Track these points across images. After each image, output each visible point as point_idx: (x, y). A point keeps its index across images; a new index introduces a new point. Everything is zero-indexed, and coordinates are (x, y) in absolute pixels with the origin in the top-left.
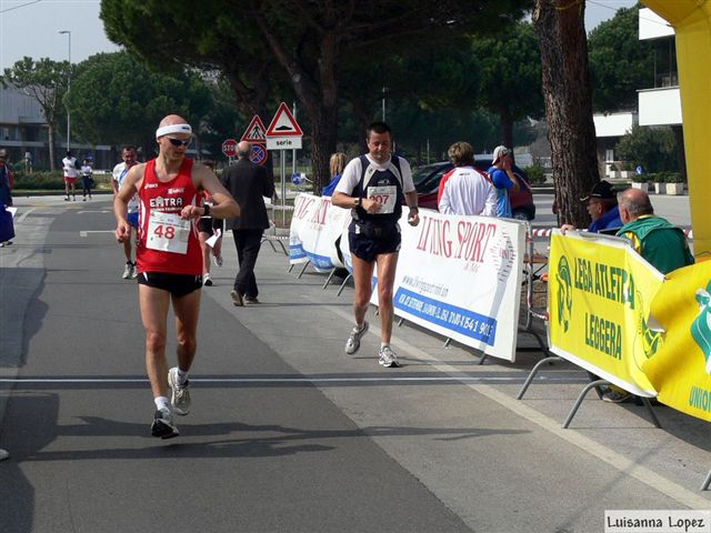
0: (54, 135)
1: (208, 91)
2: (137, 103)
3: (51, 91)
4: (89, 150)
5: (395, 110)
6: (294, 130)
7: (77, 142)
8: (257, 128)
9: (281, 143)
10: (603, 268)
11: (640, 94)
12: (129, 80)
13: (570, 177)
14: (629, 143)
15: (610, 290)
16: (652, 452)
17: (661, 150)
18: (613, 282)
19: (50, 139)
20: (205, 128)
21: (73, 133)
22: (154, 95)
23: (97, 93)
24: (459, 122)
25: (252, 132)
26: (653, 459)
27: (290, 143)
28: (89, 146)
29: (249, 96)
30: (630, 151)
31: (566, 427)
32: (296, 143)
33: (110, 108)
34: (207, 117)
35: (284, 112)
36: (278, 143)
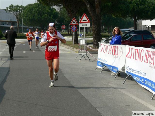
0: (19, 24)
1: (57, 13)
2: (39, 16)
3: (18, 13)
4: (28, 28)
6: (88, 21)
7: (24, 26)
8: (74, 21)
9: (84, 25)
12: (38, 10)
19: (18, 25)
20: (56, 22)
21: (24, 23)
22: (44, 14)
23: (29, 13)
25: (73, 22)
27: (86, 25)
28: (27, 27)
29: (71, 12)
32: (88, 25)
33: (33, 17)
34: (57, 20)
35: (84, 16)
36: (83, 25)
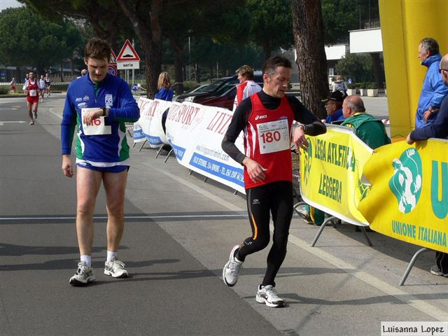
1: (78, 32)
2: (32, 40)
4: (2, 70)
5: (197, 43)
6: (134, 57)
9: (127, 65)
10: (334, 146)
11: (351, 33)
12: (28, 25)
13: (310, 87)
14: (343, 64)
15: (337, 160)
16: (367, 261)
17: (364, 68)
18: (340, 154)
20: (76, 56)
22: (44, 35)
24: (237, 51)
26: (368, 266)
27: (132, 65)
28: (3, 67)
29: (105, 35)
30: (344, 69)
31: (313, 246)
32: (136, 65)
33: (16, 43)
34: (78, 48)
35: (128, 46)
36: (124, 66)
